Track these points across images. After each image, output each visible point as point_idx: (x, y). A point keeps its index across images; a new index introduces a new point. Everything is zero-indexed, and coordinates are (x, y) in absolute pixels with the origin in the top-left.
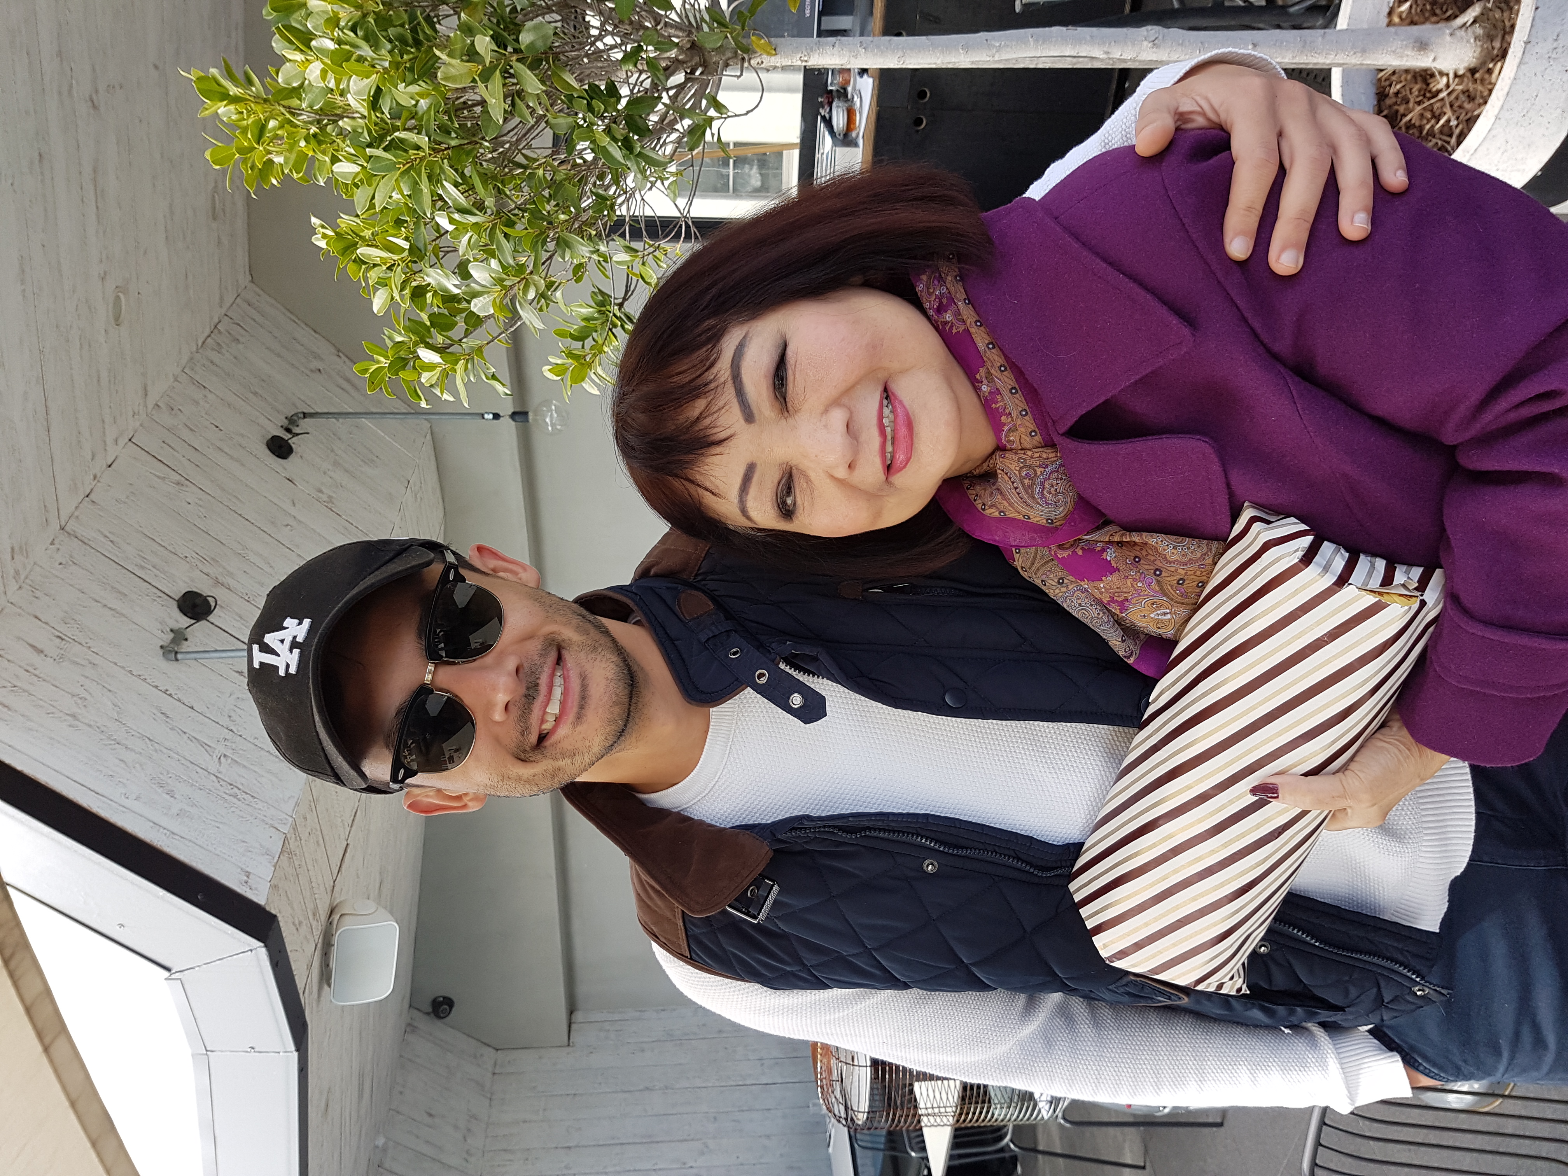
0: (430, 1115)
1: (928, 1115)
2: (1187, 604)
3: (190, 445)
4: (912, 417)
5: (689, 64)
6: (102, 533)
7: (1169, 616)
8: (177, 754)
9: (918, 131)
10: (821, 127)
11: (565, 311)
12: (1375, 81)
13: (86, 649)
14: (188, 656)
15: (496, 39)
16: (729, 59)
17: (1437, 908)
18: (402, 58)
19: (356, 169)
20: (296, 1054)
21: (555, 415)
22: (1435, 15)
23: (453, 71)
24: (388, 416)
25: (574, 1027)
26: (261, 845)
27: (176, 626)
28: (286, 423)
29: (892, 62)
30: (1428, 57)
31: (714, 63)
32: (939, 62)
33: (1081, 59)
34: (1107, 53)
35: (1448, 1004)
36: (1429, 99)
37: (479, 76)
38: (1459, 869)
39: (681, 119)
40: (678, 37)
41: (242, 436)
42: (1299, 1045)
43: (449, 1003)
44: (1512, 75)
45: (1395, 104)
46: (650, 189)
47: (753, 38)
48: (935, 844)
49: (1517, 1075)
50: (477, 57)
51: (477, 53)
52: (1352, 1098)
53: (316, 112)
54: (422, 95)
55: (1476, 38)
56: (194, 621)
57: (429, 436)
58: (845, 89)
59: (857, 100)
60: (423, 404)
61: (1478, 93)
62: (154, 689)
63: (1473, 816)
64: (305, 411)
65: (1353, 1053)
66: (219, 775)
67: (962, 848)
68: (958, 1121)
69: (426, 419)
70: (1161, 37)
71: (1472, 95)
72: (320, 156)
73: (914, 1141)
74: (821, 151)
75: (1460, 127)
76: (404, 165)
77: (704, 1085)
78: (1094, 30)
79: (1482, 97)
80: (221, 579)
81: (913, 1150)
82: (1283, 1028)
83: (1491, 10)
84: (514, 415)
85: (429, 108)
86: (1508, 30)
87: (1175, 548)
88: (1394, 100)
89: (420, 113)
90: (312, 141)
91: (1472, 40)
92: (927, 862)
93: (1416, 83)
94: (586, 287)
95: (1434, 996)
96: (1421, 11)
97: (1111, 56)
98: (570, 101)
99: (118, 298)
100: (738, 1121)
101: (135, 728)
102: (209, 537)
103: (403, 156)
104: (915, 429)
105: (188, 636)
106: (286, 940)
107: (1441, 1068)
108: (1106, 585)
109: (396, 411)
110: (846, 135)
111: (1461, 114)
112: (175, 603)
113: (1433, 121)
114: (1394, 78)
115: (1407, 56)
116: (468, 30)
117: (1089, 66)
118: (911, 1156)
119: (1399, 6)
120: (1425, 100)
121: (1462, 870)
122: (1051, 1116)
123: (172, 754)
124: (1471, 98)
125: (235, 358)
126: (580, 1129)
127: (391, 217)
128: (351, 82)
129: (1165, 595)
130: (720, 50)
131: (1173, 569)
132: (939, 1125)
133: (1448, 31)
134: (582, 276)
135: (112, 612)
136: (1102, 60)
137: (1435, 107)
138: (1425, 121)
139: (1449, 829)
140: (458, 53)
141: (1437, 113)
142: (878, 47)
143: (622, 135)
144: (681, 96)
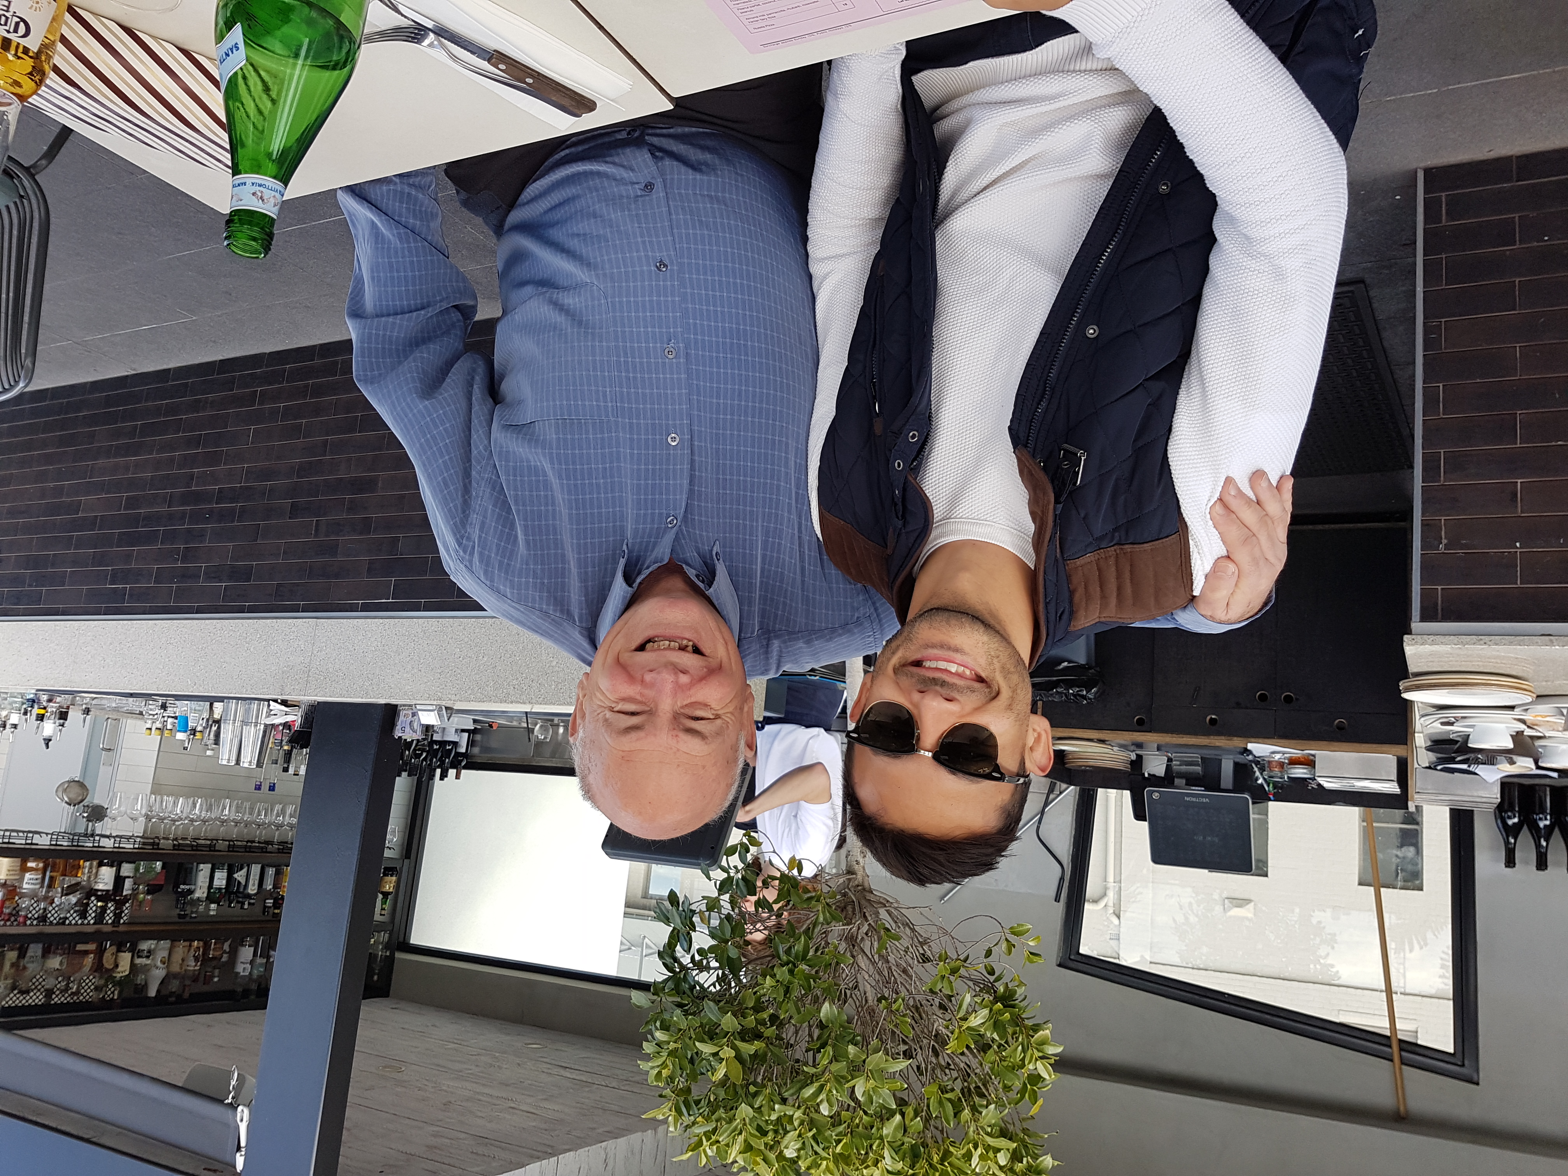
92: (1087, 336)
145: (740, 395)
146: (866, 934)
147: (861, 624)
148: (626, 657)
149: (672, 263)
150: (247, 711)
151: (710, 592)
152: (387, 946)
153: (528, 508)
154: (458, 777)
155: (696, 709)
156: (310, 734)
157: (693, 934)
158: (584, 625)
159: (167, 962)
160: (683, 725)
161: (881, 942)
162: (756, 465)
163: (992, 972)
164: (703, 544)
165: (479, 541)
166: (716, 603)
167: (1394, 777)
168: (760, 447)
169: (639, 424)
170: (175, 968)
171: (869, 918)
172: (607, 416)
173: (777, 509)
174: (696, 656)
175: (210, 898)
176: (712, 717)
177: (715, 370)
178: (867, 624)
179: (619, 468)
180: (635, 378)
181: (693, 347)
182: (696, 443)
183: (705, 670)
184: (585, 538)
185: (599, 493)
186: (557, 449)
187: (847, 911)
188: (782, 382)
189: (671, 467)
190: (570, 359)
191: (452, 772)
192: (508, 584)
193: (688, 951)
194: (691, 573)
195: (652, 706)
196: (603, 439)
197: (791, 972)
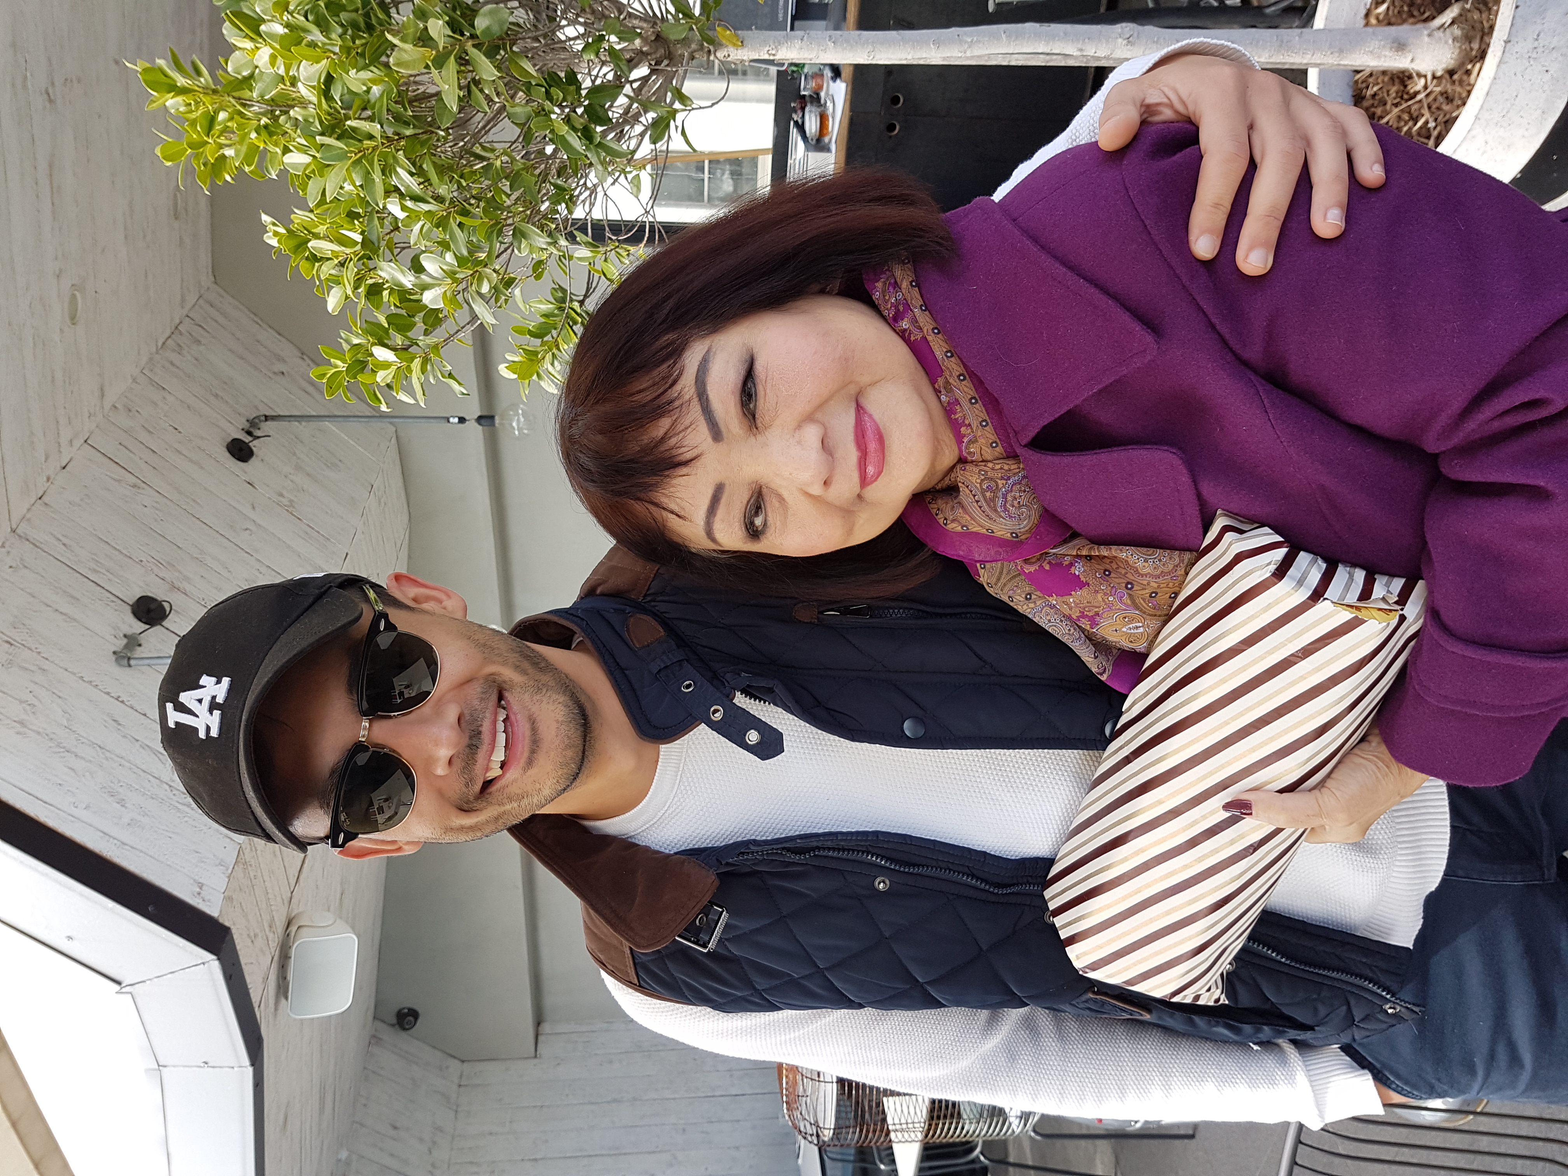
0: (395, 1128)
1: (896, 1131)
2: (1160, 616)
3: (147, 447)
4: (883, 431)
5: (654, 56)
6: (55, 537)
7: (1141, 630)
8: (129, 762)
9: (891, 137)
10: (794, 132)
11: (523, 309)
12: (1351, 84)
13: (35, 654)
14: (142, 662)
15: (453, 25)
16: (695, 51)
17: (1411, 924)
18: (354, 43)
19: (306, 159)
20: (250, 1070)
21: (522, 419)
22: (1413, 16)
23: (406, 57)
24: (352, 419)
25: (541, 1038)
26: (214, 856)
27: (129, 632)
28: (247, 426)
29: (863, 58)
30: (1405, 57)
31: (680, 55)
32: (910, 57)
33: (1055, 57)
34: (1081, 50)
35: (1421, 1023)
36: (1407, 101)
37: (432, 61)
38: (1433, 883)
39: (646, 112)
40: (642, 29)
41: (202, 438)
42: (1269, 1061)
43: (414, 1014)
44: (1492, 75)
45: (1373, 105)
46: (613, 184)
47: (718, 29)
48: (886, 862)
49: (1492, 1093)
50: (431, 43)
51: (431, 38)
52: (1321, 1116)
53: (267, 102)
54: (374, 81)
55: (1455, 39)
56: (147, 627)
57: (394, 440)
58: (818, 95)
59: (829, 104)
60: (384, 408)
61: (1457, 95)
62: (106, 696)
63: (1448, 830)
64: (267, 414)
65: (1323, 1070)
66: (172, 784)
67: (914, 865)
68: (926, 1136)
69: (391, 423)
70: (1135, 35)
71: (1450, 96)
72: (271, 148)
73: (884, 1154)
74: (793, 157)
75: (1439, 128)
76: (356, 154)
77: (672, 1096)
78: (1068, 27)
79: (1460, 98)
80: (177, 584)
81: (882, 1162)
82: (1251, 1044)
83: (1469, 11)
84: (480, 419)
85: (382, 95)
86: (1486, 30)
87: (1146, 561)
88: (1371, 102)
89: (373, 101)
90: (264, 133)
91: (1450, 41)
92: (878, 880)
93: (1394, 85)
94: (546, 284)
95: (1406, 1014)
96: (1399, 12)
97: (1085, 54)
98: (529, 89)
99: (73, 297)
100: (707, 1133)
101: (85, 735)
102: (164, 540)
103: (355, 145)
104: (887, 443)
105: (142, 642)
106: (239, 953)
107: (1414, 1086)
108: (1076, 600)
109: (360, 414)
110: (819, 140)
111: (1439, 115)
112: (128, 610)
113: (1411, 123)
114: (1371, 80)
115: (1385, 56)
116: (422, 14)
117: (1063, 64)
118: (879, 1169)
119: (1376, 8)
120: (1403, 102)
121: (1437, 885)
122: (1021, 1132)
123: (123, 762)
124: (1449, 99)
125: (196, 359)
126: (547, 1141)
127: (343, 209)
128: (301, 68)
129: (1137, 608)
130: (685, 41)
131: (1145, 582)
132: (907, 1141)
133: (1426, 32)
134: (542, 273)
135: (64, 617)
136: (1076, 58)
137: (1413, 108)
138: (1402, 123)
139: (1424, 843)
140: (411, 37)
141: (1415, 115)
142: (847, 41)
143: (582, 124)
144: (646, 89)
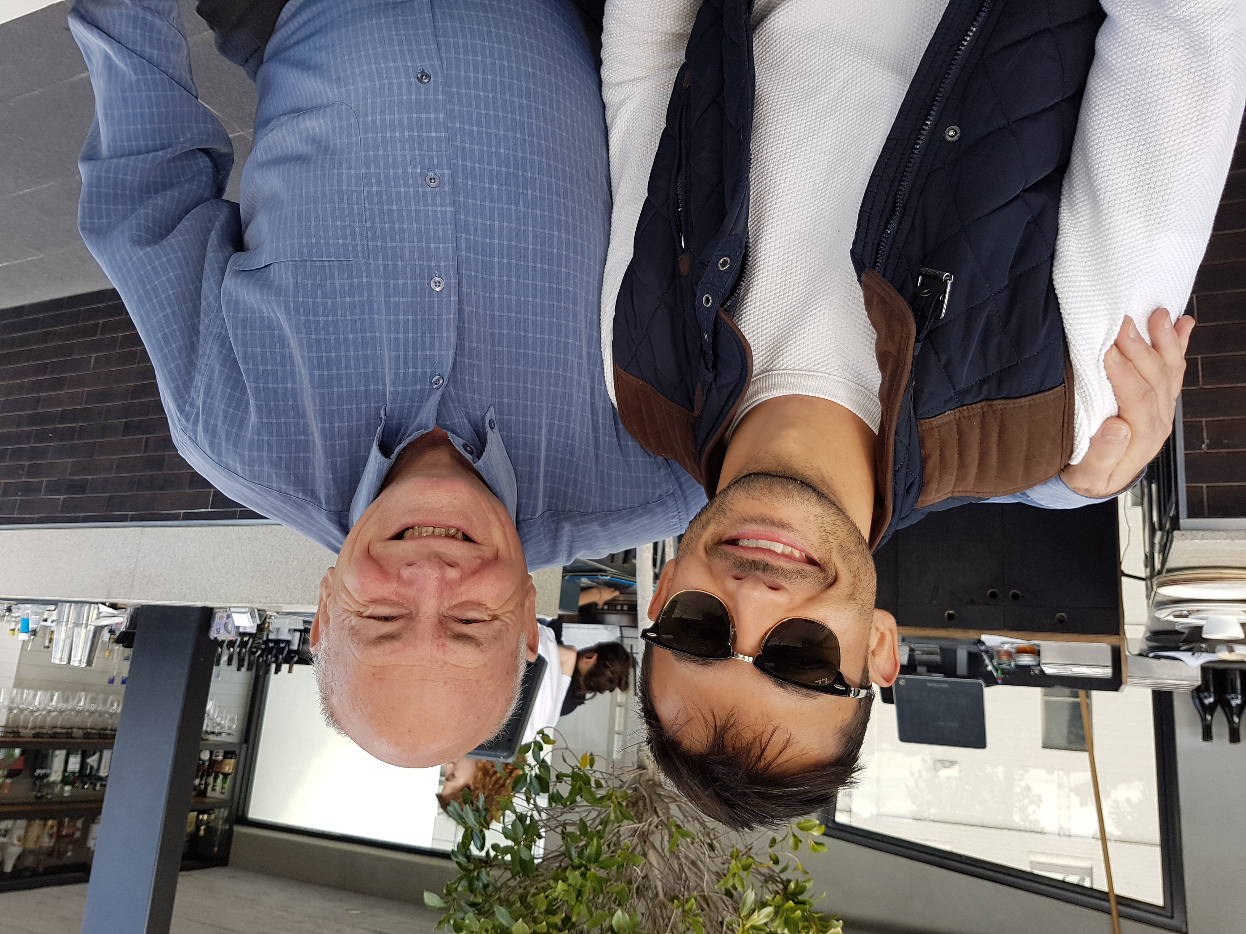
145: (518, 235)
146: (657, 827)
147: (664, 503)
148: (378, 549)
149: (436, 75)
150: (79, 614)
151: (479, 465)
152: (227, 821)
153: (260, 367)
154: (290, 671)
155: (468, 610)
156: (134, 634)
157: (486, 832)
158: (332, 508)
159: (23, 839)
160: (451, 630)
161: (672, 840)
162: (539, 318)
163: (776, 862)
164: (474, 410)
165: (204, 407)
166: (486, 478)
167: (1109, 663)
168: (543, 298)
169: (395, 267)
170: (31, 845)
171: (660, 813)
172: (356, 256)
173: (565, 370)
174: (467, 544)
175: (65, 781)
176: (487, 618)
177: (487, 204)
178: (671, 503)
179: (372, 320)
180: (390, 211)
181: (460, 176)
182: (465, 290)
183: (479, 561)
184: (331, 404)
185: (347, 351)
186: (294, 296)
187: (638, 807)
188: (567, 222)
189: (436, 317)
190: (312, 190)
191: (285, 667)
192: (238, 460)
193: (482, 848)
194: (457, 442)
195: (412, 608)
196: (351, 285)
197: (583, 875)
